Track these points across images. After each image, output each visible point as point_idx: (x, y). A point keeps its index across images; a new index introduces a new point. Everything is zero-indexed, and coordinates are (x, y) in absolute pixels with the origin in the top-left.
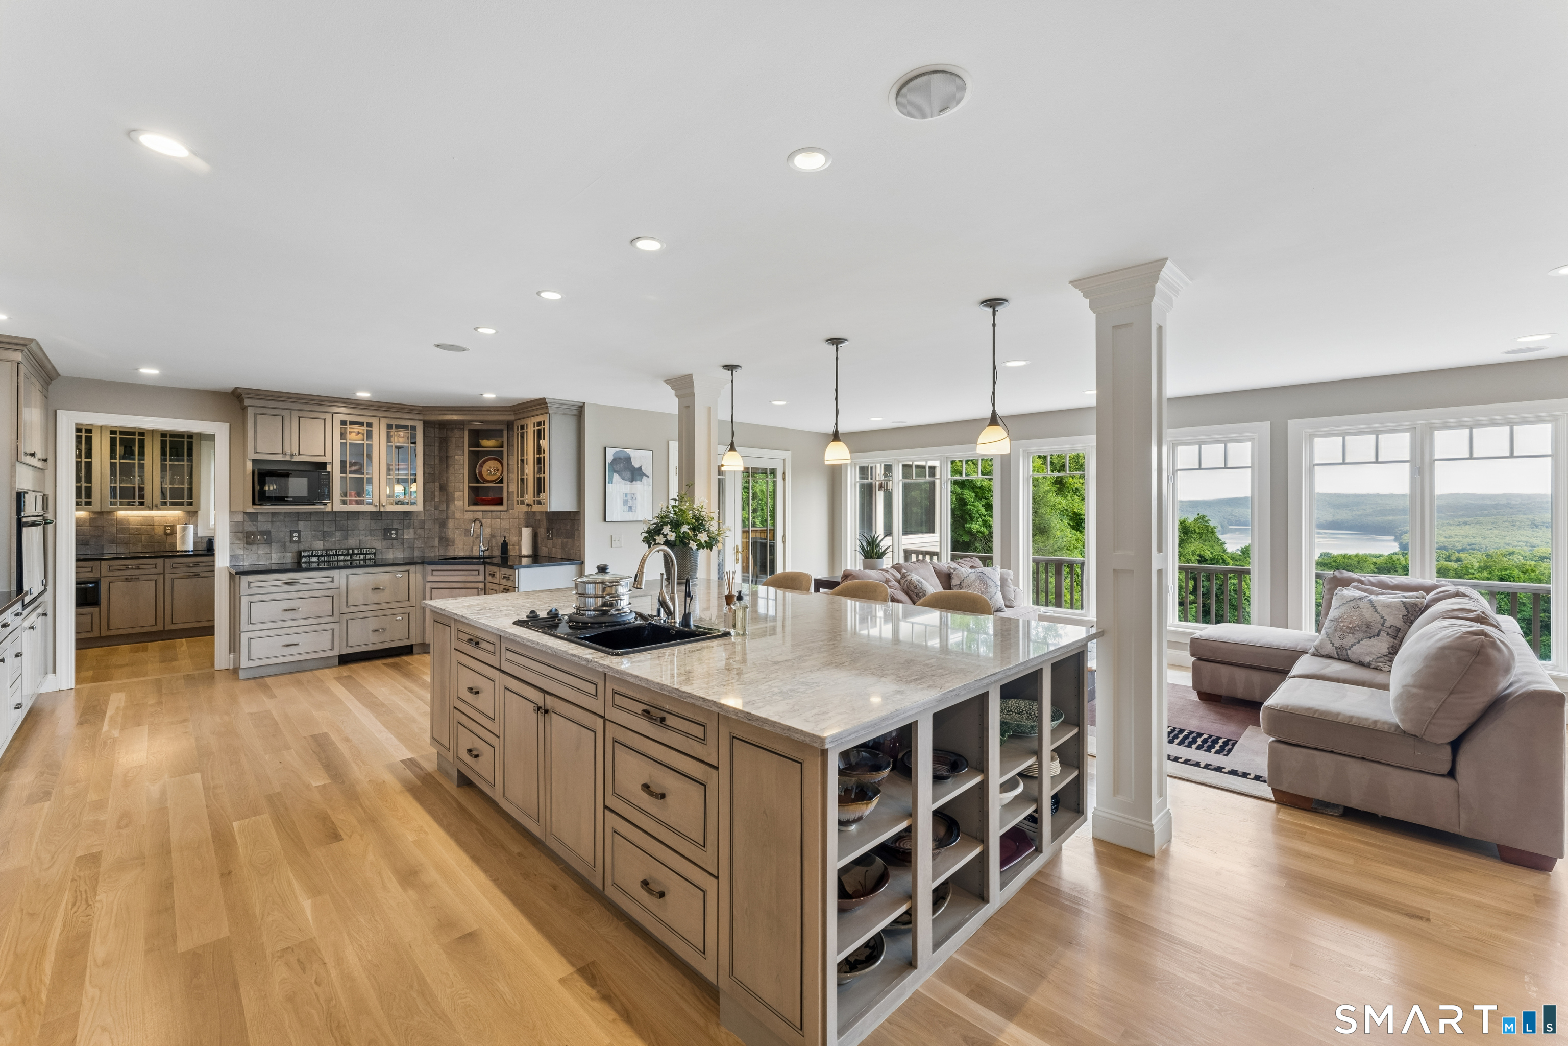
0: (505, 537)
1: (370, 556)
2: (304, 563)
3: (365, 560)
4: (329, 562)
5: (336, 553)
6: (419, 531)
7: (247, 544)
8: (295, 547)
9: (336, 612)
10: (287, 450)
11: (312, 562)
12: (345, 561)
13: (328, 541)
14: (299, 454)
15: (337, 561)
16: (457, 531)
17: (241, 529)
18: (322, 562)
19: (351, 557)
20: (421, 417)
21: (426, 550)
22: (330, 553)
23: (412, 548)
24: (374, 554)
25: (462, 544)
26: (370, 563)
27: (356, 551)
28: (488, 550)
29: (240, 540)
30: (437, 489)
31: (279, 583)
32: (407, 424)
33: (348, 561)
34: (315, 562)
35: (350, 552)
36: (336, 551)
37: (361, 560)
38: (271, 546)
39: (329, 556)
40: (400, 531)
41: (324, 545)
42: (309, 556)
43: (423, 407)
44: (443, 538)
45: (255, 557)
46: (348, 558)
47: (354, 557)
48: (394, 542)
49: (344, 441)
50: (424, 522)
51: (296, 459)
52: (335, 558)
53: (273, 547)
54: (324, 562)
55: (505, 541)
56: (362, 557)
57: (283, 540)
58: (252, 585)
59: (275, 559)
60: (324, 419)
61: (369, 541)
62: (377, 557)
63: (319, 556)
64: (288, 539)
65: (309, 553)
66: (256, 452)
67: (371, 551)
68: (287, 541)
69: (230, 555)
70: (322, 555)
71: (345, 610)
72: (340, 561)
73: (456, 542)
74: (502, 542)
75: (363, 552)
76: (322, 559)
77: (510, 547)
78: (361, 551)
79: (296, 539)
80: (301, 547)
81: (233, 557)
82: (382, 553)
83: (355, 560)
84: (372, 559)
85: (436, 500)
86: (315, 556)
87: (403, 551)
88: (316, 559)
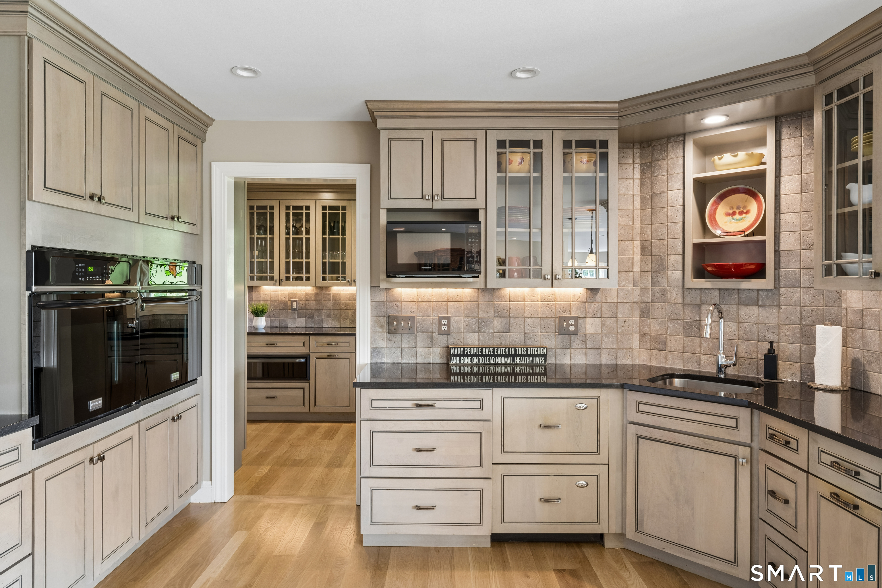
0: (771, 343)
1: (539, 360)
2: (453, 365)
3: (532, 366)
4: (485, 365)
5: (494, 352)
6: (610, 322)
7: (389, 333)
8: (443, 341)
9: (487, 462)
10: (428, 190)
11: (464, 365)
12: (506, 365)
13: (484, 332)
14: (443, 198)
15: (496, 365)
16: (671, 325)
17: (383, 312)
18: (476, 365)
19: (514, 360)
20: (615, 124)
21: (620, 355)
22: (486, 352)
23: (599, 349)
24: (545, 356)
25: (679, 347)
26: (539, 370)
27: (520, 352)
28: (734, 365)
29: (382, 327)
30: (638, 252)
31: (409, 404)
32: (593, 138)
33: (510, 365)
34: (467, 365)
35: (513, 351)
36: (494, 350)
37: (527, 365)
38: (416, 338)
39: (485, 356)
40: (581, 321)
41: (479, 339)
42: (459, 356)
43: (619, 102)
44: (645, 334)
45: (399, 351)
46: (509, 361)
47: (517, 360)
48: (573, 337)
49: (503, 174)
50: (617, 306)
51: (439, 205)
52: (492, 361)
53: (418, 339)
54: (478, 365)
55: (771, 351)
56: (529, 360)
57: (430, 330)
58: (375, 404)
59: (421, 356)
60: (475, 140)
61: (538, 335)
62: (549, 361)
63: (472, 356)
64: (435, 329)
65: (459, 351)
66: (391, 198)
67: (540, 352)
68: (434, 330)
69: (372, 348)
70: (475, 355)
71: (499, 458)
72: (499, 365)
73: (669, 344)
74: (766, 352)
75: (529, 353)
76: (475, 360)
77: (781, 365)
78: (527, 351)
79: (444, 328)
80: (452, 341)
81: (375, 351)
82: (556, 355)
83: (518, 365)
84: (542, 365)
85: (635, 270)
86: (467, 355)
87: (586, 354)
88: (467, 360)
